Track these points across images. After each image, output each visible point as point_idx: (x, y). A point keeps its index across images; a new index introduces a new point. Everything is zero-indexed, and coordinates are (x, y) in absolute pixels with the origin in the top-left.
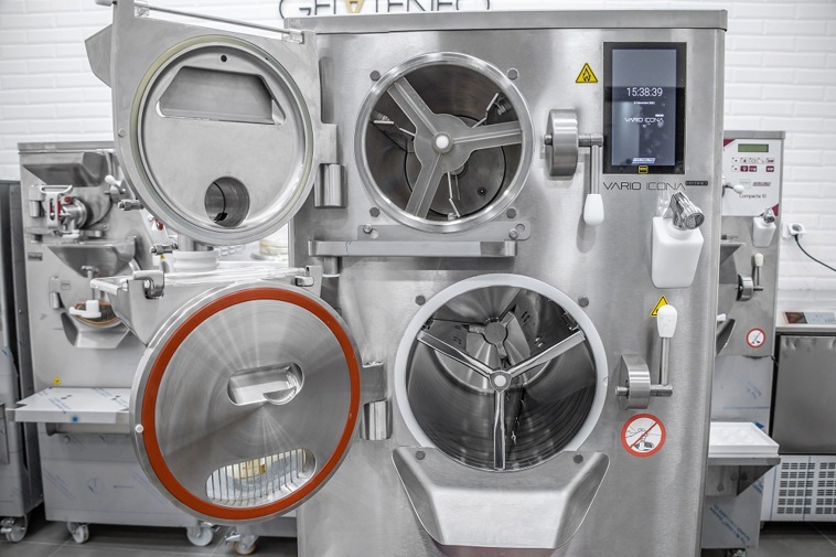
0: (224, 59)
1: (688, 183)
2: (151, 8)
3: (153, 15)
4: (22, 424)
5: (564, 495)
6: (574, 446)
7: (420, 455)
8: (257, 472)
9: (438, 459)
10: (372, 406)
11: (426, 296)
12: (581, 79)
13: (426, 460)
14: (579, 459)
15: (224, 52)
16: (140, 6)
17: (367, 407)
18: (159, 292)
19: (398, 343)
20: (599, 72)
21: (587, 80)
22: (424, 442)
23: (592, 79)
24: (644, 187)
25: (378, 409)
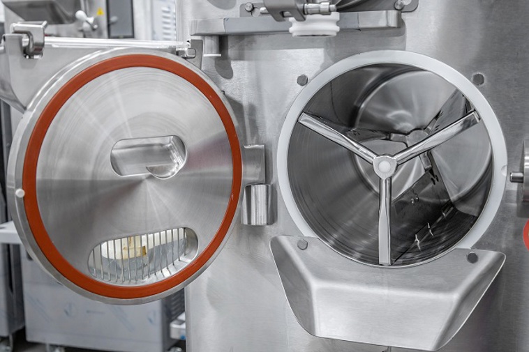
4: (8, 245)
5: (455, 296)
6: (468, 243)
7: (303, 246)
8: (139, 254)
9: (321, 250)
10: (253, 189)
11: (309, 76)
13: (308, 251)
14: (473, 258)
17: (248, 189)
18: (39, 48)
19: (280, 127)
22: (307, 232)
25: (260, 192)
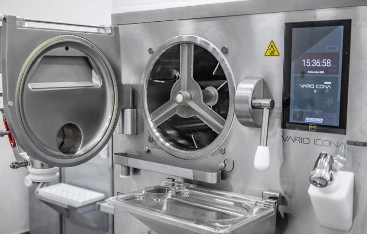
0: (67, 49)
1: (349, 143)
2: (26, 20)
3: (27, 24)
12: (268, 53)
15: (67, 45)
16: (20, 20)
20: (280, 47)
21: (272, 54)
23: (276, 53)
24: (312, 142)
